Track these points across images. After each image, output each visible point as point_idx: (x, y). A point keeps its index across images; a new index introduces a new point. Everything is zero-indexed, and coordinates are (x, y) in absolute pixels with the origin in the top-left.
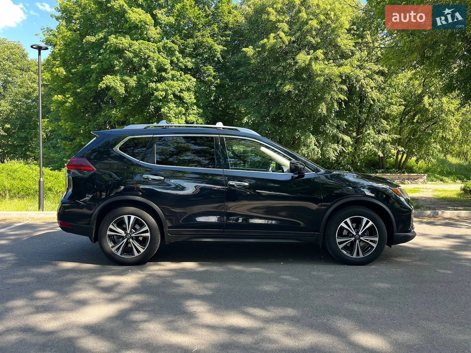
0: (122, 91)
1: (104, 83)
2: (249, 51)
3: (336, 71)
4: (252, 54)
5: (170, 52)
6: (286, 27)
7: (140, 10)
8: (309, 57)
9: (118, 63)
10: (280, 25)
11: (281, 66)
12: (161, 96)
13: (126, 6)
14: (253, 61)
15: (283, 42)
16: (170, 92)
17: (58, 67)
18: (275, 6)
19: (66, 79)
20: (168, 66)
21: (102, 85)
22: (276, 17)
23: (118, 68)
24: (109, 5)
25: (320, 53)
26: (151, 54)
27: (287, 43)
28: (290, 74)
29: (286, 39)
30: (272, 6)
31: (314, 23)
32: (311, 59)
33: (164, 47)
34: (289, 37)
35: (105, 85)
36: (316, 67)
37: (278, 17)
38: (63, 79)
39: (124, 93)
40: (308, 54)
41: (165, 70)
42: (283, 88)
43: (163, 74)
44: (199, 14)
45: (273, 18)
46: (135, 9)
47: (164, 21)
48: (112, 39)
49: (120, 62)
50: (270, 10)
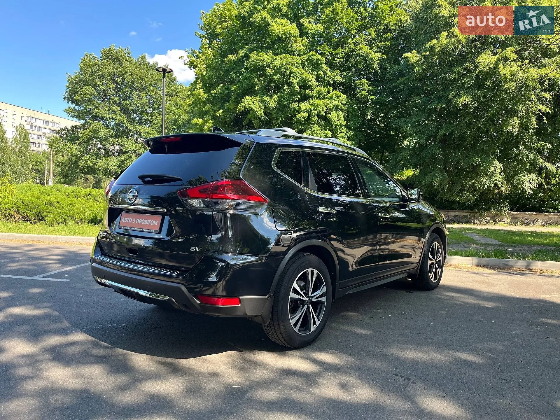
0: (260, 113)
1: (243, 106)
2: (413, 56)
4: (416, 60)
5: (316, 66)
7: (284, 21)
8: (495, 58)
9: (258, 82)
11: (455, 72)
12: (304, 118)
13: (269, 18)
14: (417, 69)
15: (459, 42)
16: (313, 113)
20: (314, 83)
21: (240, 108)
22: (449, 11)
23: (258, 88)
24: (251, 19)
25: (510, 52)
26: (294, 69)
27: (464, 42)
28: (468, 82)
29: (462, 37)
32: (498, 60)
33: (310, 61)
35: (243, 108)
36: (505, 70)
37: (452, 10)
39: (263, 115)
40: (495, 54)
41: (310, 88)
42: (457, 100)
43: (308, 91)
45: (445, 12)
46: (279, 20)
47: (312, 30)
48: (253, 56)
49: (260, 81)
50: (442, 2)
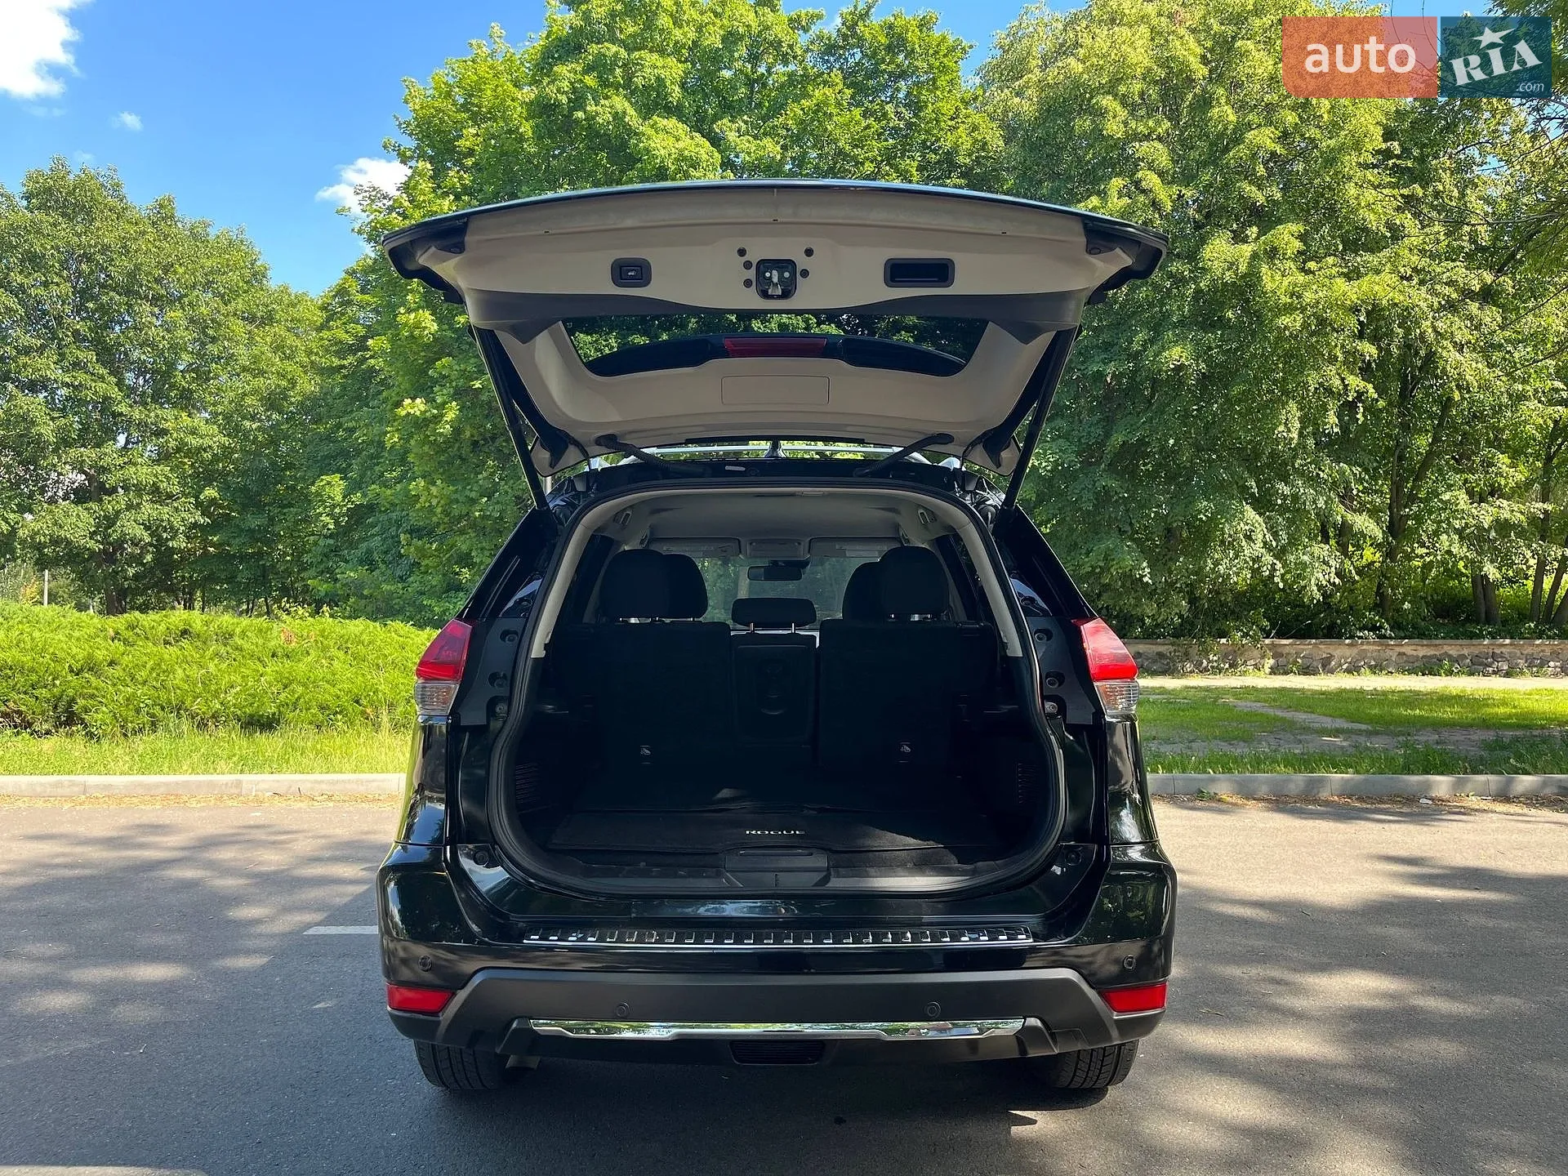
3: (1349, 291)
6: (1161, 154)
7: (674, 124)
8: (1247, 250)
10: (1143, 149)
13: (632, 117)
15: (1155, 206)
17: (416, 310)
18: (1122, 89)
19: (439, 349)
22: (1126, 125)
24: (580, 115)
25: (1287, 235)
27: (1169, 207)
28: (1180, 307)
29: (1165, 195)
30: (1111, 89)
31: (1264, 138)
32: (1255, 256)
34: (1175, 189)
36: (1276, 282)
37: (1133, 123)
38: (427, 347)
40: (1243, 240)
42: (1158, 355)
44: (868, 127)
45: (1115, 128)
46: (662, 122)
47: (749, 154)
50: (1107, 101)
